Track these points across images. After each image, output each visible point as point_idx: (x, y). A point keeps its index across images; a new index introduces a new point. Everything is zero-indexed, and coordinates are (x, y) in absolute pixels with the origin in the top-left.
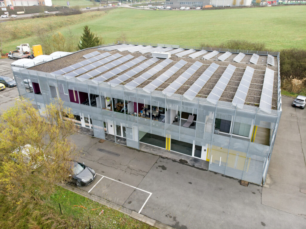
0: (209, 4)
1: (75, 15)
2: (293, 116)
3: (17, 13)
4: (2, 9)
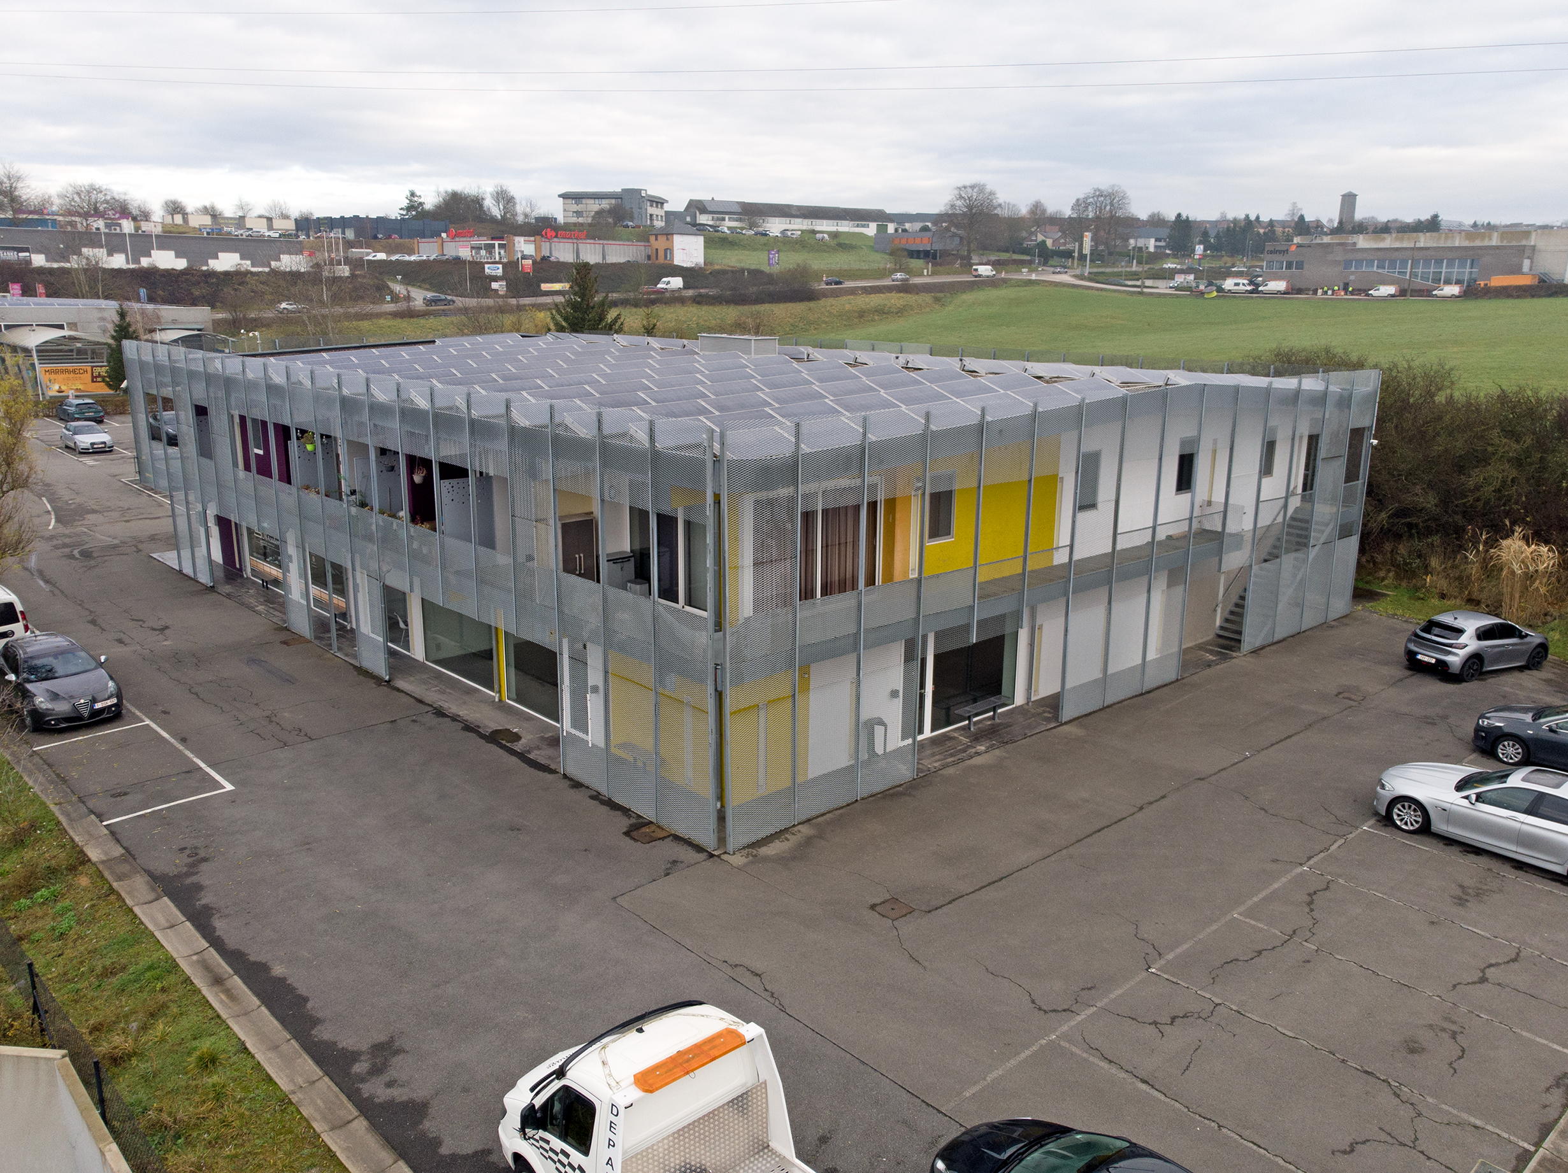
0: (1517, 270)
1: (782, 306)
2: (1346, 695)
3: (539, 286)
4: (487, 270)
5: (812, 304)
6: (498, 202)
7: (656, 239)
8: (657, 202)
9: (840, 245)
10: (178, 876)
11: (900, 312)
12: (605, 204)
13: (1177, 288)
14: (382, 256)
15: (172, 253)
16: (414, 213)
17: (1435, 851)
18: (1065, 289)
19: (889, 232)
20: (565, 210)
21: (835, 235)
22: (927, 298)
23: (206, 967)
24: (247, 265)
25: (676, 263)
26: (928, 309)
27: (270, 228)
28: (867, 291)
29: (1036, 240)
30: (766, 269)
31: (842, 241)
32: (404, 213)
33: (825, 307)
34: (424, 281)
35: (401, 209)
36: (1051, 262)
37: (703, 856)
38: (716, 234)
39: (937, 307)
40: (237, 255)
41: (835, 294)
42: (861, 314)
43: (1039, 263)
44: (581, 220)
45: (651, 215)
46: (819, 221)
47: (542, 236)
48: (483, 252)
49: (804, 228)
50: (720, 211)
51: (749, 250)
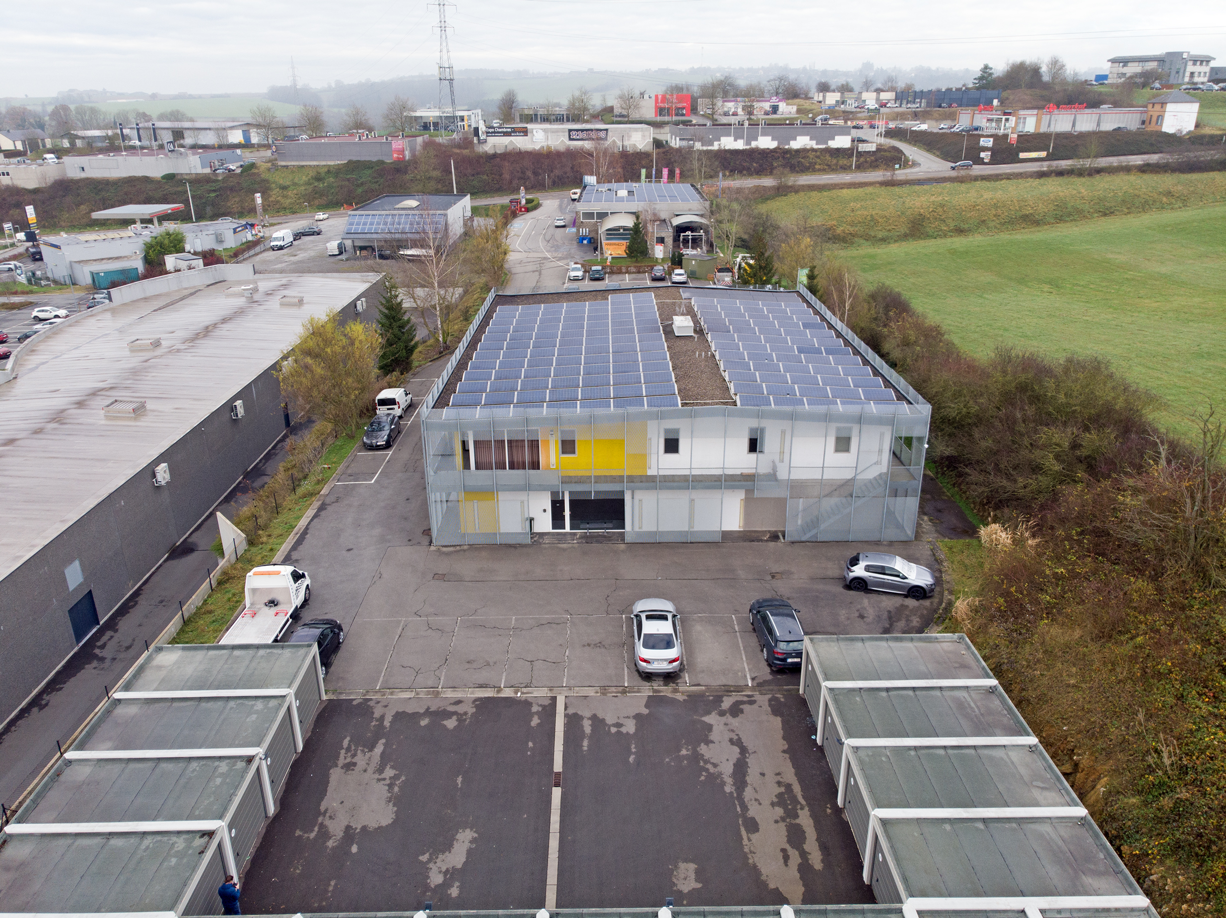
2: (777, 574)
3: (1018, 155)
4: (981, 143)
6: (1051, 69)
7: (1153, 107)
8: (1201, 61)
10: (328, 503)
12: (1144, 67)
14: (925, 126)
15: (770, 138)
17: (625, 632)
23: (299, 530)
24: (813, 144)
25: (1164, 128)
27: (878, 100)
32: (977, 82)
35: (975, 79)
37: (429, 544)
44: (1121, 80)
45: (1192, 73)
48: (994, 124)
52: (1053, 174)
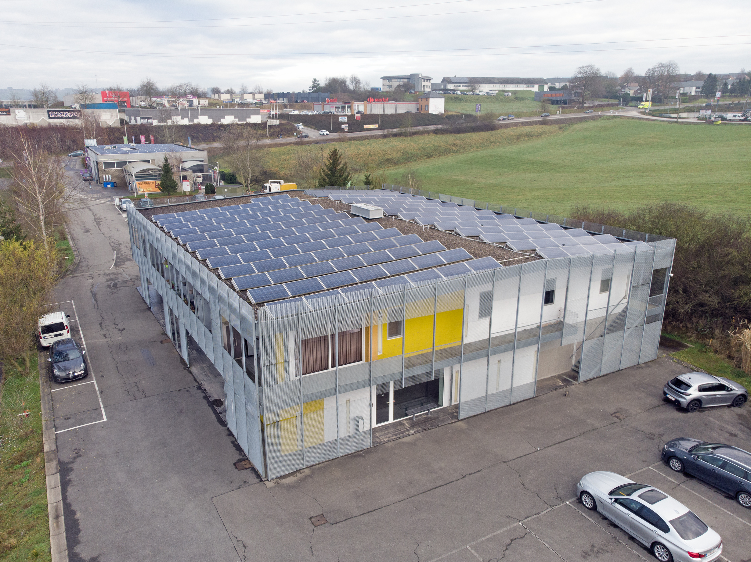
1: (478, 134)
2: (617, 415)
3: (363, 127)
4: (340, 120)
5: (493, 132)
6: (353, 82)
7: (422, 101)
8: (427, 80)
9: (517, 98)
10: (68, 463)
11: (539, 135)
12: (401, 82)
13: (698, 118)
14: (296, 112)
15: (207, 117)
16: (315, 89)
17: (594, 522)
18: (634, 120)
19: (545, 91)
20: (383, 85)
21: (514, 92)
22: (555, 127)
23: (56, 509)
24: (237, 121)
25: (430, 112)
26: (555, 134)
27: (254, 99)
28: (523, 124)
29: (624, 91)
30: (474, 113)
31: (519, 96)
32: (311, 89)
33: (500, 134)
34: (312, 125)
35: (310, 87)
36: (630, 104)
37: (258, 480)
38: (454, 95)
39: (560, 132)
40: (233, 116)
41: (507, 126)
42: (518, 137)
43: (623, 105)
44: (391, 89)
45: (424, 86)
46: (508, 85)
47: (368, 101)
48: (340, 110)
49: (500, 89)
50: (457, 81)
51: (469, 103)
52: (391, 136)
